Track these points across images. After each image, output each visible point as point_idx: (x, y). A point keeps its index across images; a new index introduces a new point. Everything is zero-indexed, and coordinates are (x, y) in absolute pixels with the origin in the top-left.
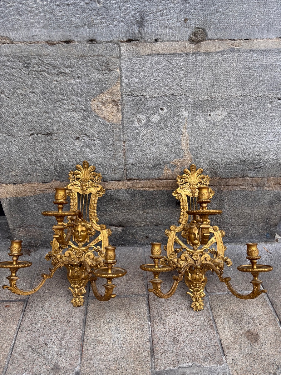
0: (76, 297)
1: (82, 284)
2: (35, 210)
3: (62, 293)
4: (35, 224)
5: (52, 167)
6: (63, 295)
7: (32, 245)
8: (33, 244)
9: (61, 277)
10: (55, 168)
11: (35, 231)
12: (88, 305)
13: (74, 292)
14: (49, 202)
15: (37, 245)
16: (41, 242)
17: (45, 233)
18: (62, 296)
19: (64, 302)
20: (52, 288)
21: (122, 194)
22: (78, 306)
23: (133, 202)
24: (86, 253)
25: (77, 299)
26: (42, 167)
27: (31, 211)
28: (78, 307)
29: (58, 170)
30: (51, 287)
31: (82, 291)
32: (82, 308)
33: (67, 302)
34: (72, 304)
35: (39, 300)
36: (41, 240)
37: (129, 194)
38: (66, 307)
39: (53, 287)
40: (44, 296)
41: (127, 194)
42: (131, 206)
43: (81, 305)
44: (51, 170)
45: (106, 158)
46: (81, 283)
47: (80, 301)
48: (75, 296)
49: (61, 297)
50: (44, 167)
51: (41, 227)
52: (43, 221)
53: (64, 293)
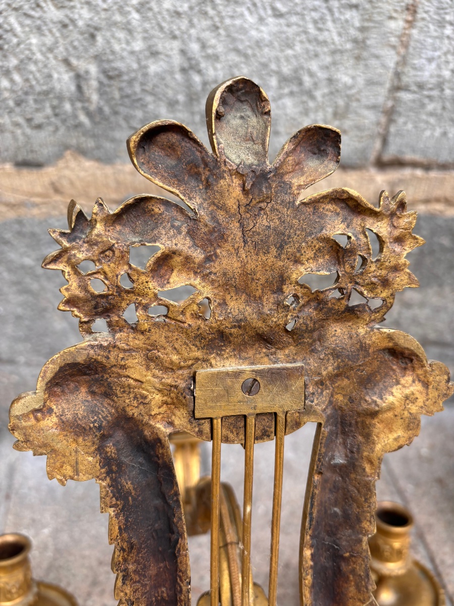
5: (63, 80)
10: (79, 88)
26: (17, 77)
29: (95, 97)
44: (60, 98)
45: (325, 43)
50: (27, 80)
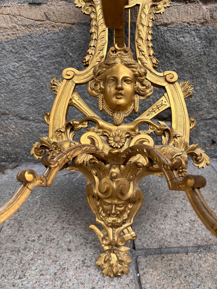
0: (110, 251)
1: (125, 216)
2: (14, 76)
3: (70, 242)
4: (15, 112)
6: (72, 246)
7: (9, 158)
8: (11, 154)
9: (63, 208)
11: (14, 127)
12: (141, 272)
13: (103, 238)
14: (41, 57)
15: (17, 158)
16: (25, 150)
17: (33, 131)
18: (70, 247)
19: (76, 265)
20: (47, 230)
21: (187, 39)
22: (116, 275)
23: (204, 59)
24: (132, 138)
25: (113, 255)
27: (7, 80)
28: (115, 279)
30: (44, 228)
31: (124, 234)
32: (125, 280)
33: (84, 262)
34: (100, 268)
35: (14, 257)
36: (25, 148)
37: (200, 38)
38: (84, 276)
39: (48, 227)
40: (28, 249)
41: (196, 39)
42: (199, 69)
43: (122, 272)
46: (124, 211)
47: (120, 262)
48: (107, 248)
49: (69, 250)
51: (26, 119)
52: (30, 105)
53: (73, 242)
